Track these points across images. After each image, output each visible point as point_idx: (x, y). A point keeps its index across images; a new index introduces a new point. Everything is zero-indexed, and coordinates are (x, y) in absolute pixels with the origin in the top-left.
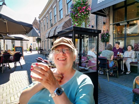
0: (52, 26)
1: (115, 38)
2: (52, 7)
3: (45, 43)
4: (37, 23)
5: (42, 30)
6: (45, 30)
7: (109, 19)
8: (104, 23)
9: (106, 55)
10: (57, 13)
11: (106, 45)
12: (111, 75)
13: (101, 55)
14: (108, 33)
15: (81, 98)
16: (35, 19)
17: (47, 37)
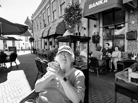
0: (45, 26)
1: (105, 40)
2: (45, 7)
3: (38, 43)
4: (29, 22)
5: (35, 30)
6: (38, 30)
7: (100, 23)
8: (95, 26)
9: (96, 55)
10: (51, 14)
11: (97, 45)
12: (100, 72)
13: (92, 56)
14: (99, 35)
15: (77, 83)
16: (28, 18)
17: (41, 37)
